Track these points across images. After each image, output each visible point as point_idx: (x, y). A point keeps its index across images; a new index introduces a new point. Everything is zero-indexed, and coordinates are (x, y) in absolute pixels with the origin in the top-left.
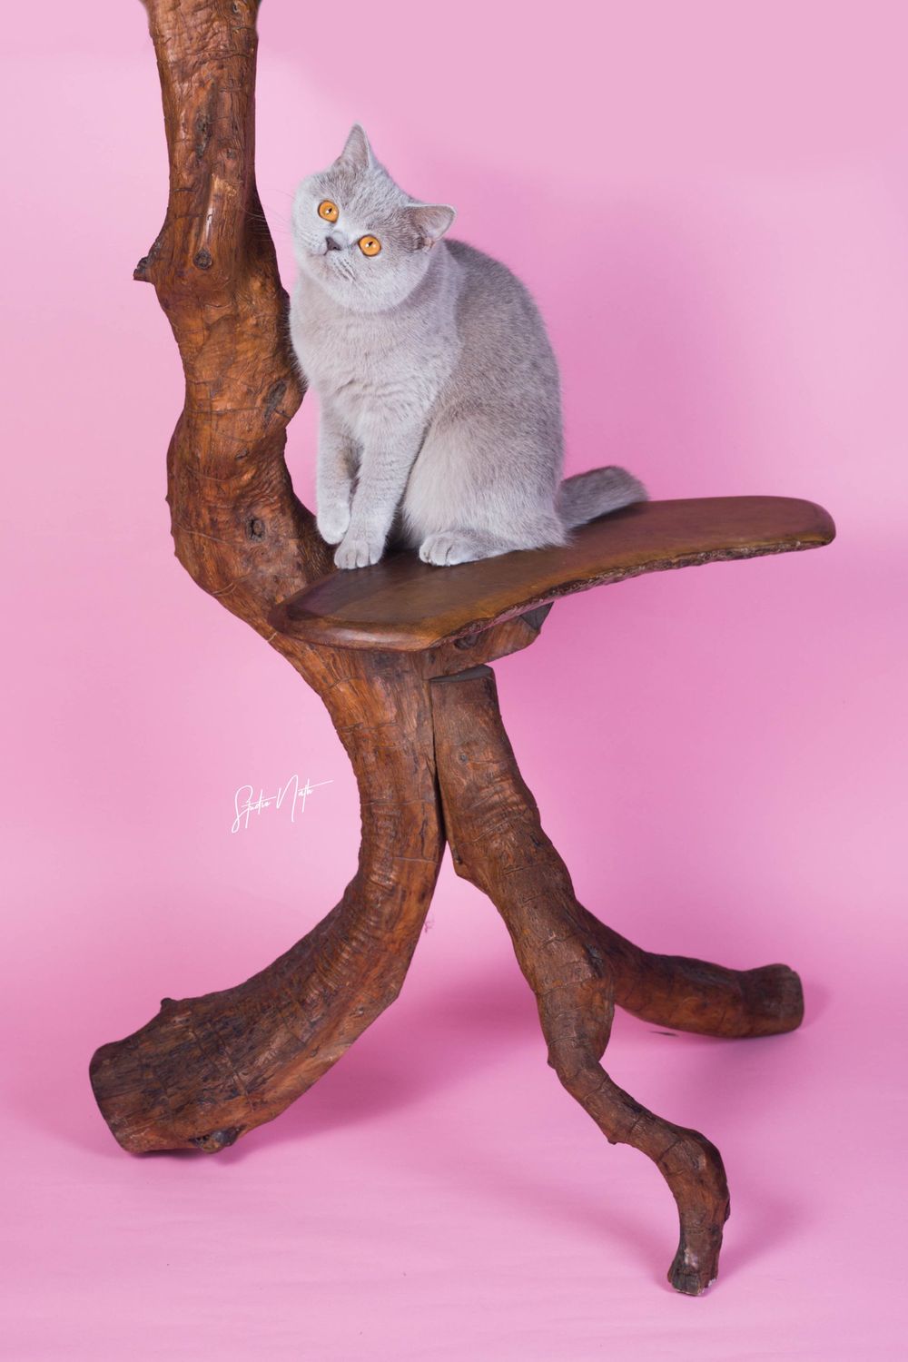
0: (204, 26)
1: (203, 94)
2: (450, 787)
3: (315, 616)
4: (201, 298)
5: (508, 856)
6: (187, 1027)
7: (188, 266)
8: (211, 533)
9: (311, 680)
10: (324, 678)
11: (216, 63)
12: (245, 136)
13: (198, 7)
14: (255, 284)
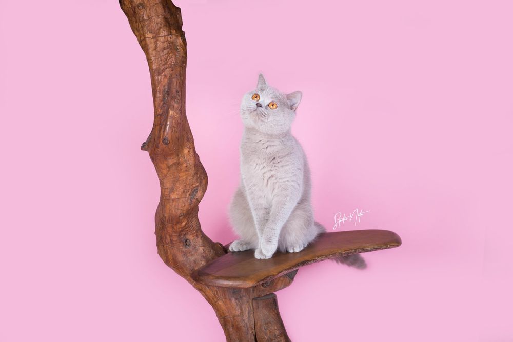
0: (166, 56)
1: (166, 80)
2: (261, 339)
3: (208, 275)
4: (166, 156)
7: (160, 144)
8: (171, 245)
9: (208, 300)
10: (213, 299)
11: (171, 69)
12: (182, 95)
13: (164, 49)
14: (186, 151)
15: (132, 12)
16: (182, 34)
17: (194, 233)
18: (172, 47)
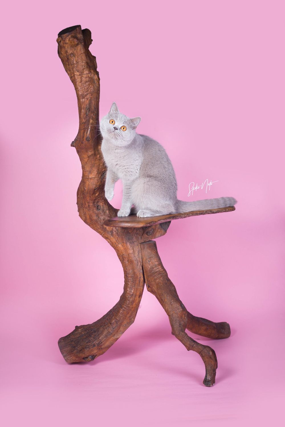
0: (88, 86)
1: (88, 101)
2: (146, 268)
4: (87, 149)
5: (161, 283)
6: (82, 331)
7: (84, 141)
8: (88, 208)
9: (112, 245)
10: (115, 243)
11: (91, 94)
12: (97, 110)
13: (86, 82)
15: (66, 59)
16: (97, 73)
17: (103, 202)
18: (91, 81)
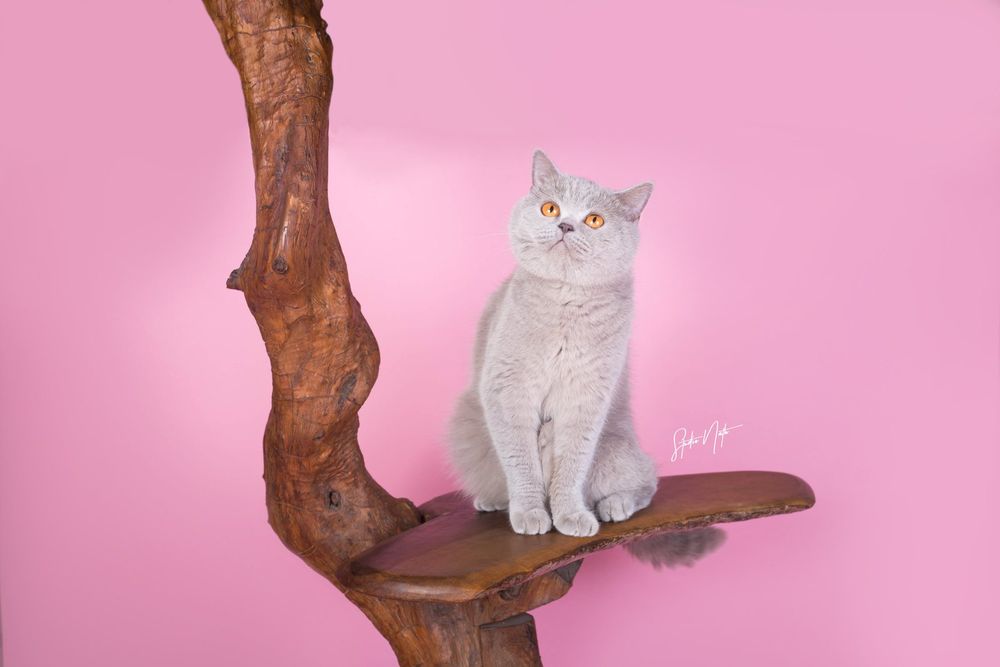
0: (284, 73)
1: (283, 130)
3: (374, 571)
4: (281, 301)
7: (268, 272)
8: (295, 503)
9: (381, 626)
10: (390, 625)
11: (293, 103)
12: (317, 163)
13: (279, 58)
14: (328, 290)
16: (320, 26)
17: (350, 477)
18: (296, 54)
